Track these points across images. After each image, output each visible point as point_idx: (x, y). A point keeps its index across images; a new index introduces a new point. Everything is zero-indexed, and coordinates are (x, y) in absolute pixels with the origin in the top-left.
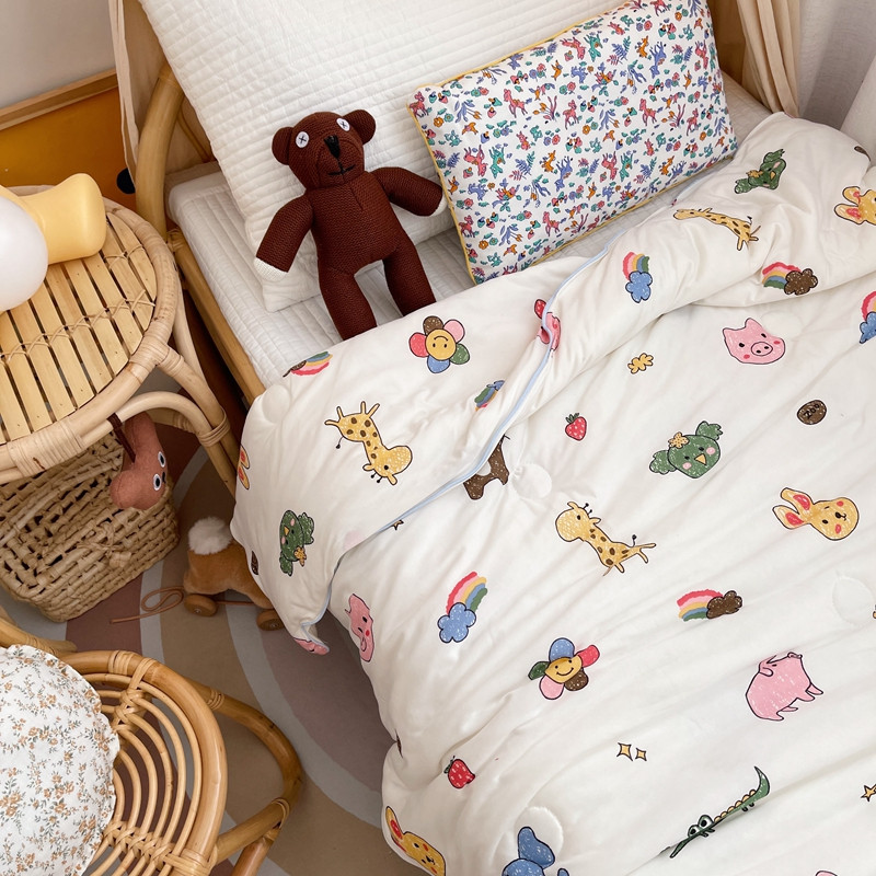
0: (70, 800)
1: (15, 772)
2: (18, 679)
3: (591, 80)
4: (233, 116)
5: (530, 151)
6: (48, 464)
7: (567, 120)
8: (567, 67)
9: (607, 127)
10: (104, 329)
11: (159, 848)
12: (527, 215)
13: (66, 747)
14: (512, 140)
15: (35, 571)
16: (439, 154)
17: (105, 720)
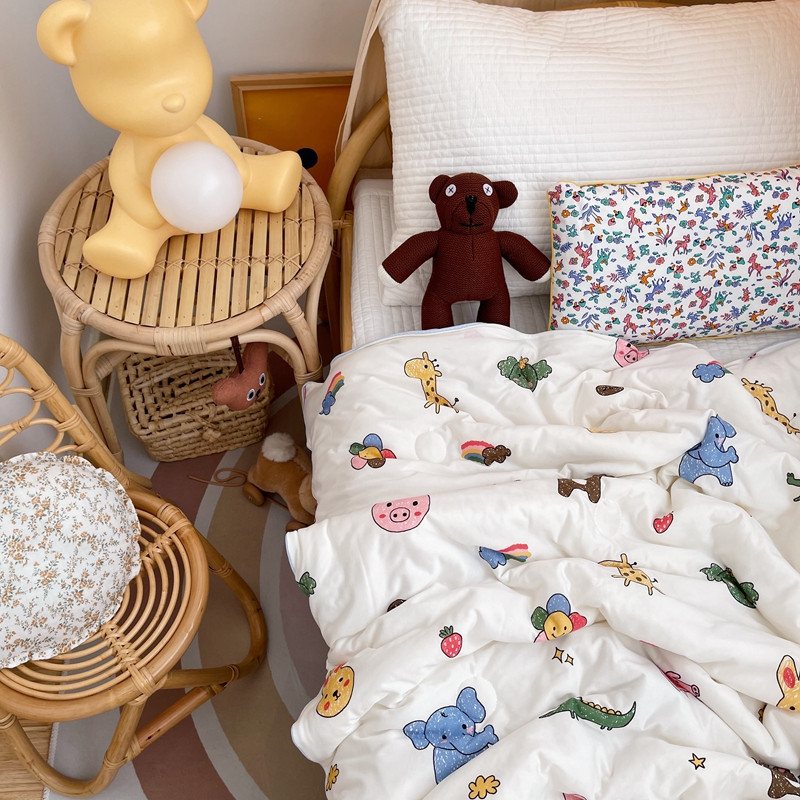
0: (88, 593)
1: (60, 556)
2: (91, 494)
3: (712, 223)
4: (414, 150)
5: (633, 263)
6: (177, 352)
7: (677, 249)
8: (694, 206)
9: (712, 266)
10: (258, 271)
11: (129, 656)
12: (611, 311)
13: (101, 556)
14: (620, 249)
15: (151, 417)
16: (557, 238)
17: (138, 548)
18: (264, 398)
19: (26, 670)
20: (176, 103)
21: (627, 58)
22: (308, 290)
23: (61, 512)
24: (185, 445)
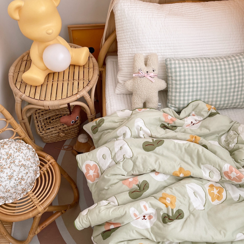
0: (23, 182)
1: (15, 171)
2: (25, 152)
4: (124, 47)
6: (51, 108)
10: (76, 83)
11: (36, 202)
13: (27, 171)
15: (43, 129)
17: (39, 169)
18: (78, 123)
19: (4, 206)
20: (50, 31)
21: (189, 18)
22: (91, 89)
23: (15, 157)
24: (54, 138)
